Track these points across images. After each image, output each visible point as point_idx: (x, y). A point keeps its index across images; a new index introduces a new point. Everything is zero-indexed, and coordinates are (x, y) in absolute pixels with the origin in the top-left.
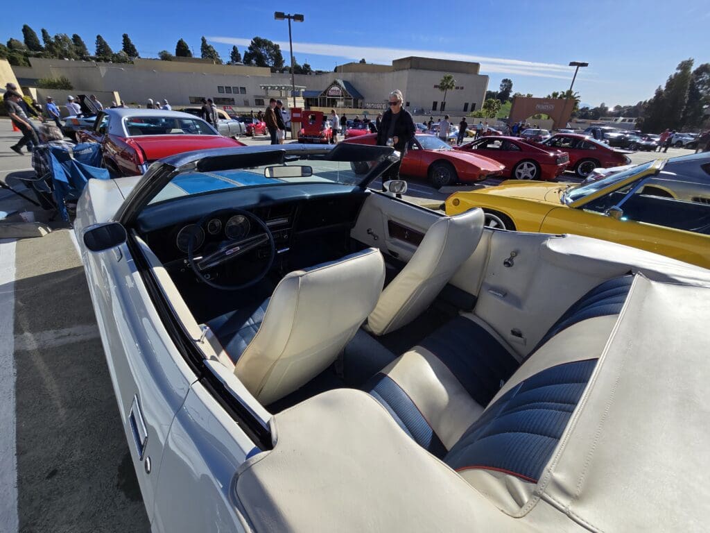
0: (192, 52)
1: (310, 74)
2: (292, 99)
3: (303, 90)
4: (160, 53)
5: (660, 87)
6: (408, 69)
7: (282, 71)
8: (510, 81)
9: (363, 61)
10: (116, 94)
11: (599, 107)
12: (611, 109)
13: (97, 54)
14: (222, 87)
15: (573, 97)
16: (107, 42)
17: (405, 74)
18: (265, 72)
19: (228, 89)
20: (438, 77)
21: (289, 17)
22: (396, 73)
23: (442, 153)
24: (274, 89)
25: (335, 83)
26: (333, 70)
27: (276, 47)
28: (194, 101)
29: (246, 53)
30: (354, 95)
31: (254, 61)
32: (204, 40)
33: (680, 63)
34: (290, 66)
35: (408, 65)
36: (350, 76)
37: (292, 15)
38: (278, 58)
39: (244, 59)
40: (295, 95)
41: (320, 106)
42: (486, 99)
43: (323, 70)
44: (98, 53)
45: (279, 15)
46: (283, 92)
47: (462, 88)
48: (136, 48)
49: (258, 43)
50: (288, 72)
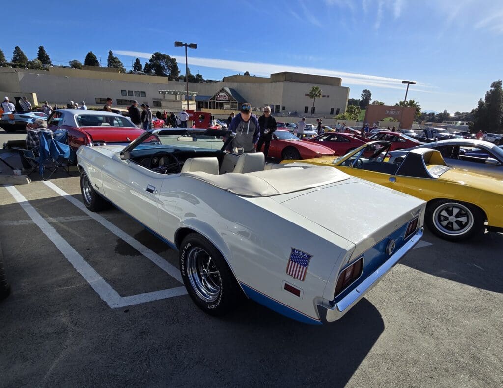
0: (99, 62)
1: (202, 82)
2: (186, 102)
3: (196, 95)
4: (70, 62)
5: (481, 99)
6: (283, 81)
7: (178, 79)
8: (369, 92)
9: (247, 74)
10: (35, 95)
11: (443, 113)
12: (452, 115)
13: (13, 61)
14: (126, 91)
15: (415, 106)
16: (24, 52)
17: (281, 85)
18: (163, 80)
19: (131, 93)
20: (308, 88)
21: (186, 45)
22: (274, 84)
23: (291, 142)
24: (171, 94)
25: (223, 90)
26: (222, 80)
27: (173, 61)
28: (99, 101)
29: (147, 64)
30: (239, 100)
31: (153, 71)
32: (110, 53)
33: (492, 83)
34: (184, 75)
35: (283, 78)
36: (235, 85)
37: (188, 44)
38: (174, 68)
39: (145, 69)
40: (188, 98)
41: (210, 108)
42: (348, 105)
43: (213, 79)
44: (15, 60)
45: (178, 44)
46: (178, 97)
47: (328, 97)
48: (49, 57)
49: (157, 57)
50: (183, 80)
